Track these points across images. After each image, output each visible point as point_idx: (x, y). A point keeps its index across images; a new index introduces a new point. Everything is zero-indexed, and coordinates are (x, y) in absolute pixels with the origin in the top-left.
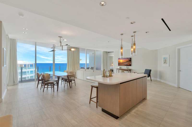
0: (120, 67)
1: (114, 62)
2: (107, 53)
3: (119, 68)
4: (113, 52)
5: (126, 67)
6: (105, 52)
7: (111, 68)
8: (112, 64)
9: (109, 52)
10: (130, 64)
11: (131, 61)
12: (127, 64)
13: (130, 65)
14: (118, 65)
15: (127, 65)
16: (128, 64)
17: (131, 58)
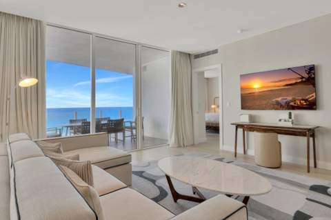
0: (251, 117)
1: (220, 99)
2: (193, 60)
3: (244, 118)
5: (284, 114)
6: (181, 53)
7: (209, 117)
8: (213, 106)
9: (197, 56)
10: (311, 97)
11: (314, 85)
12: (290, 98)
13: (312, 105)
14: (243, 108)
15: (290, 107)
16: (294, 100)
17: (311, 69)
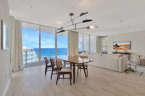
2: (100, 37)
4: (107, 36)
